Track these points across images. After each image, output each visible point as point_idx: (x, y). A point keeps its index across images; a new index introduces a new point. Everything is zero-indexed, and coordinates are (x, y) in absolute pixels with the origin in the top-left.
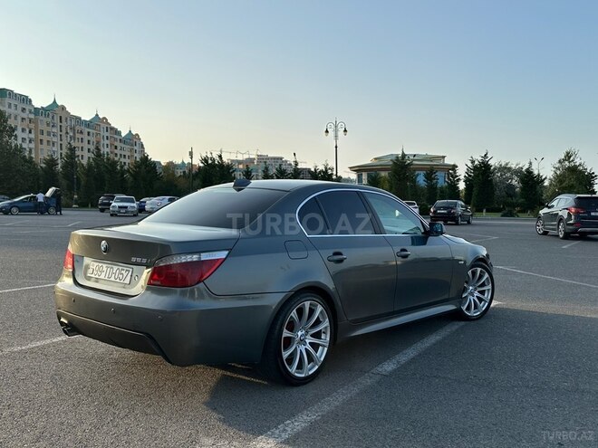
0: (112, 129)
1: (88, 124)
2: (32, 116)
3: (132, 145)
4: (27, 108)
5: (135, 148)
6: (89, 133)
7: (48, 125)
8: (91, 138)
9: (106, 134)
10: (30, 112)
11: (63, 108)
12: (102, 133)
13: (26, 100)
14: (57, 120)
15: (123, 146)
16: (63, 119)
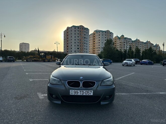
0: (151, 44)
1: (145, 43)
2: (131, 43)
3: (157, 47)
4: (131, 41)
5: (158, 48)
6: (145, 45)
7: (135, 44)
8: (146, 46)
9: (149, 45)
10: (131, 42)
11: (139, 40)
12: (148, 45)
13: (130, 39)
14: (137, 43)
15: (154, 47)
16: (139, 43)
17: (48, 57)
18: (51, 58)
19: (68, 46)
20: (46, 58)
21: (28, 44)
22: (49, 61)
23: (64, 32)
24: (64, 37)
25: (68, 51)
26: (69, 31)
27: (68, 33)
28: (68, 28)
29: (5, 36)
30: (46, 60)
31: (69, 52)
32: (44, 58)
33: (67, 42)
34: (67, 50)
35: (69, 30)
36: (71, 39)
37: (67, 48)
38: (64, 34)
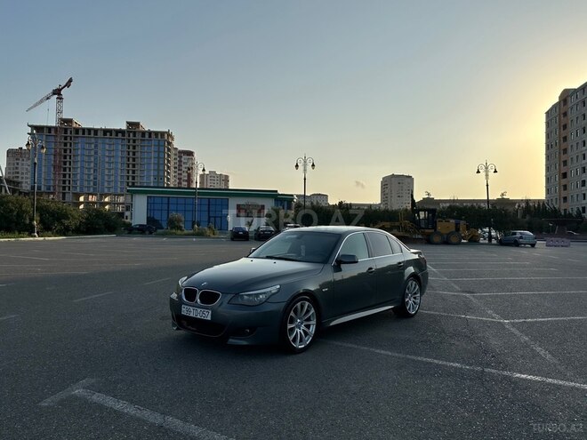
17: (445, 226)
18: (457, 229)
19: (565, 175)
20: (435, 228)
21: (409, 180)
22: (446, 242)
23: (547, 113)
24: (548, 136)
25: (565, 199)
26: (570, 105)
27: (565, 114)
28: (567, 96)
29: (313, 165)
30: (436, 239)
31: (569, 199)
32: (427, 231)
33: (564, 157)
34: (564, 194)
35: (572, 101)
36: (580, 142)
37: (564, 181)
38: (548, 124)
